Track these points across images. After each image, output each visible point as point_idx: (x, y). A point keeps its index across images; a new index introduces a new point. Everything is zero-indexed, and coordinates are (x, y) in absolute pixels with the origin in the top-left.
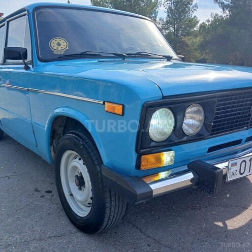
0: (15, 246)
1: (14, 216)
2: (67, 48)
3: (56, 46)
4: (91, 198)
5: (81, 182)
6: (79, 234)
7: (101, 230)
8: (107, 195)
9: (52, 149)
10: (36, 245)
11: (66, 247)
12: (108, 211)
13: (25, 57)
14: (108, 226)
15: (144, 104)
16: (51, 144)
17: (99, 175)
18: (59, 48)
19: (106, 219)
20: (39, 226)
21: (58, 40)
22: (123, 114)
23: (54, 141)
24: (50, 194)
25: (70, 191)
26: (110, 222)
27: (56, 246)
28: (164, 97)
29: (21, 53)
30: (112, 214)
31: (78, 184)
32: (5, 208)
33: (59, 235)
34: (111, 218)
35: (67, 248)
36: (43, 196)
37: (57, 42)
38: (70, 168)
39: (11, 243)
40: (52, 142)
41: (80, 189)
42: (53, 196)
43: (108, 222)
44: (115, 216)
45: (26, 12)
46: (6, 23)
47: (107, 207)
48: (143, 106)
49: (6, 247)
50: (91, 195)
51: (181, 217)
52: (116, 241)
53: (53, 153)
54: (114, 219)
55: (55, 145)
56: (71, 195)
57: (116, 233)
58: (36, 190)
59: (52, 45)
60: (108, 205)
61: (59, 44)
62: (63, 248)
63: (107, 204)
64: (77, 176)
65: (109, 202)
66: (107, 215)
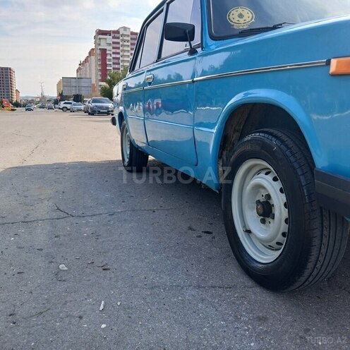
0: (164, 289)
1: (161, 253)
2: (253, 20)
3: (237, 18)
4: (284, 234)
5: (266, 211)
7: (298, 284)
8: (317, 224)
9: (221, 164)
10: (193, 293)
11: (237, 302)
12: (314, 252)
13: (192, 39)
14: (310, 279)
16: (220, 157)
17: (305, 191)
19: (310, 265)
20: (197, 270)
21: (240, 10)
23: (225, 153)
24: (210, 236)
26: (315, 273)
27: (223, 299)
29: (187, 31)
30: (321, 258)
31: (261, 212)
32: (150, 243)
33: (226, 286)
34: (319, 265)
35: (240, 305)
36: (200, 237)
38: (248, 188)
39: (159, 284)
40: (222, 154)
41: (263, 221)
42: (214, 237)
43: (313, 270)
44: (326, 263)
46: (165, 6)
47: (314, 243)
49: (152, 288)
50: (284, 227)
52: (320, 309)
53: (221, 170)
55: (225, 158)
56: (248, 232)
57: (319, 297)
58: (190, 228)
59: (231, 17)
60: (316, 242)
61: (241, 16)
62: (234, 303)
63: (314, 239)
64: (258, 202)
65: (319, 238)
66: (313, 259)
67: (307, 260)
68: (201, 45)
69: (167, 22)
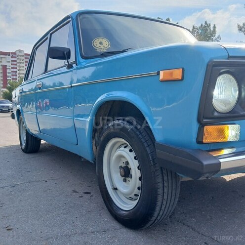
0: (56, 239)
1: (53, 212)
2: (109, 46)
3: (99, 45)
4: (139, 188)
5: (126, 173)
6: (124, 230)
7: (151, 222)
8: (159, 179)
9: (94, 143)
10: (78, 239)
11: (110, 241)
12: (160, 198)
13: (69, 58)
14: (159, 218)
15: (209, 62)
16: (93, 138)
17: (150, 157)
18: (102, 47)
19: (158, 208)
20: (80, 222)
21: (100, 40)
22: (182, 79)
23: (96, 135)
24: (89, 195)
25: (113, 185)
26: (161, 214)
27: (100, 240)
28: (229, 57)
29: (65, 53)
30: (164, 203)
31: (123, 174)
32: (44, 206)
33: (102, 230)
34: (163, 208)
35: (112, 243)
36: (82, 197)
37: (99, 42)
38: (114, 158)
39: (52, 236)
40: (94, 136)
41: (125, 181)
42: (92, 196)
43: (160, 212)
45: (70, 19)
46: (49, 36)
47: (159, 193)
48: (208, 65)
49: (47, 239)
50: (139, 183)
51: (237, 218)
52: (166, 238)
53: (94, 147)
54: (166, 209)
55: (97, 139)
56: (116, 189)
57: (165, 230)
58: (74, 191)
59: (95, 44)
60: (160, 191)
61: (101, 43)
62: (108, 242)
63: (159, 190)
64: (121, 167)
65: (162, 188)
66: (159, 204)
67: (155, 205)
68: (75, 62)
69: (51, 46)
